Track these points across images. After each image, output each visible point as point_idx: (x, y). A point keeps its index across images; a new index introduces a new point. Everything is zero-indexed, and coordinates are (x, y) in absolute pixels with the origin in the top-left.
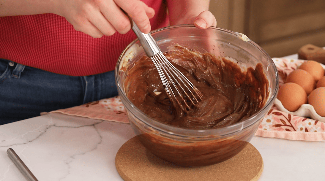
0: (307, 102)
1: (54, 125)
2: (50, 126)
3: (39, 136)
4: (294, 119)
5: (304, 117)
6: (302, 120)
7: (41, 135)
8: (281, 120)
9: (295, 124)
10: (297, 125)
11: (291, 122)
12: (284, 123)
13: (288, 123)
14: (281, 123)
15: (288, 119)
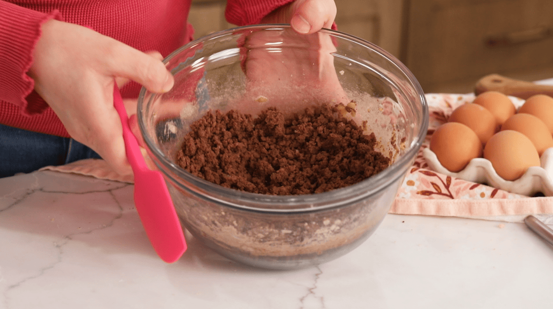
0: (482, 155)
1: (41, 190)
2: (33, 191)
3: (13, 205)
4: (456, 184)
5: (475, 182)
6: (470, 186)
7: (16, 203)
8: (433, 184)
9: (457, 192)
10: (460, 195)
11: (450, 189)
12: (436, 190)
13: (444, 191)
14: (432, 189)
15: (446, 183)
